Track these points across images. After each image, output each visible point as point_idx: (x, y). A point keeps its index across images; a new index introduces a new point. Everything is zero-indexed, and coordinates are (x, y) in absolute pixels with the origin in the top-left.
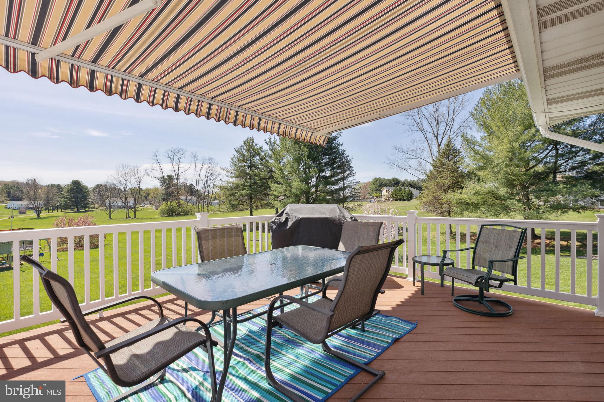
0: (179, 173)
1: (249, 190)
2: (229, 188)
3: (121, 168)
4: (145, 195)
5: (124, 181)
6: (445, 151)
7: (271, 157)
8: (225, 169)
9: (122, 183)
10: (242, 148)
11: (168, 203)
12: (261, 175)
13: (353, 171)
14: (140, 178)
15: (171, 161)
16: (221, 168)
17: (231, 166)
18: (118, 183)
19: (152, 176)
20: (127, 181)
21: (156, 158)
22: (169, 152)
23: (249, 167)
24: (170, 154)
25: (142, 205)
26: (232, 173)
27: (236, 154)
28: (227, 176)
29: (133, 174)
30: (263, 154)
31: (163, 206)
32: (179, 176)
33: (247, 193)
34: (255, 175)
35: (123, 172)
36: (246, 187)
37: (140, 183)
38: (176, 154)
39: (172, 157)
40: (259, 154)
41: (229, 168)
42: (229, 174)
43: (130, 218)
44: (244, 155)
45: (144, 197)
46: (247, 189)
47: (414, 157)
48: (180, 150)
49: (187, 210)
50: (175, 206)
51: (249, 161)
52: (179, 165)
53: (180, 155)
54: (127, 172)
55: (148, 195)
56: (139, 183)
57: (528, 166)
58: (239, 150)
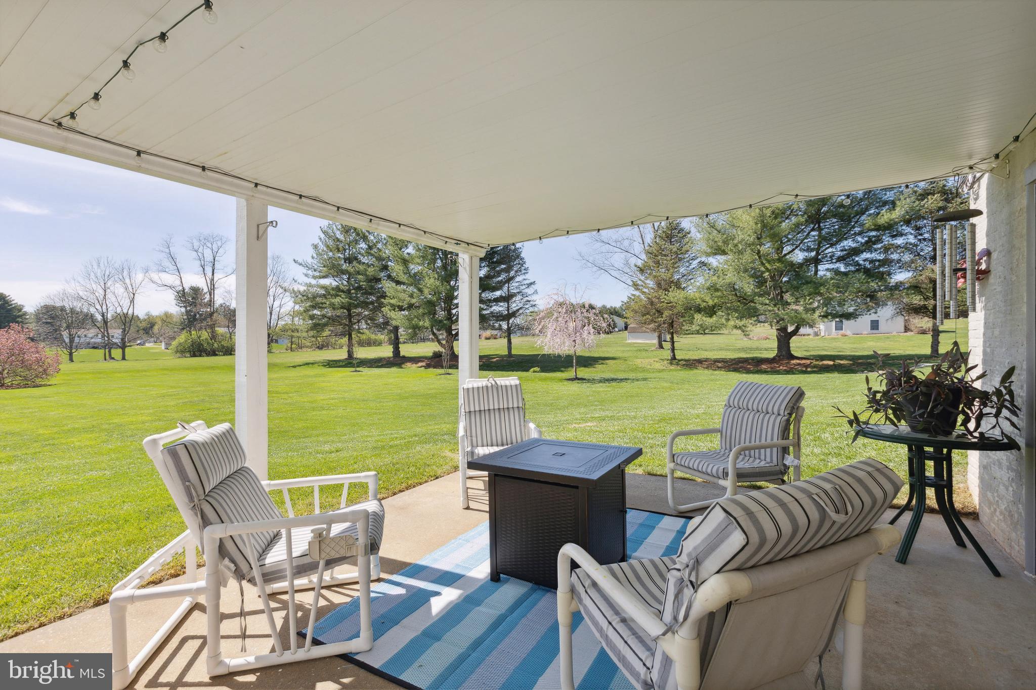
0: (213, 280)
1: (346, 298)
2: (310, 295)
3: (95, 266)
4: (144, 325)
5: (102, 292)
6: (665, 230)
7: (386, 243)
8: (303, 263)
9: (97, 294)
10: (335, 228)
11: (190, 332)
12: (368, 273)
13: (524, 265)
14: (134, 285)
15: (197, 257)
16: (294, 260)
17: (313, 257)
18: (89, 294)
19: (159, 282)
20: (108, 291)
21: (167, 251)
22: (195, 241)
23: (345, 260)
24: (196, 244)
25: (139, 342)
26: (315, 270)
27: (322, 236)
28: (306, 275)
29: (121, 277)
30: (372, 238)
31: (182, 338)
32: (214, 285)
33: (343, 303)
34: (358, 273)
35: (99, 274)
36: (340, 293)
37: (134, 294)
38: (210, 245)
39: (200, 250)
40: (365, 238)
41: (310, 260)
42: (310, 272)
43: (112, 361)
44: (338, 240)
45: (144, 329)
46: (343, 296)
47: (620, 250)
48: (217, 239)
49: (230, 346)
50: (206, 339)
51: (347, 251)
52: (214, 265)
53: (217, 247)
54: (107, 273)
55: (152, 325)
56: (132, 295)
57: (782, 252)
58: (330, 231)
